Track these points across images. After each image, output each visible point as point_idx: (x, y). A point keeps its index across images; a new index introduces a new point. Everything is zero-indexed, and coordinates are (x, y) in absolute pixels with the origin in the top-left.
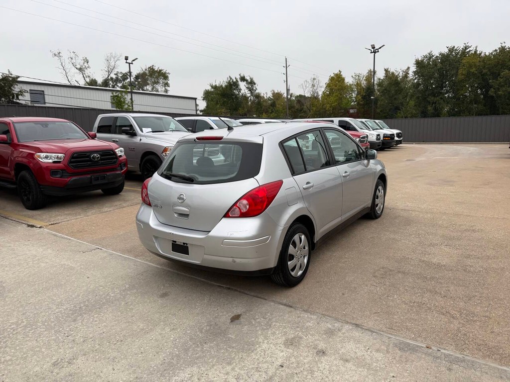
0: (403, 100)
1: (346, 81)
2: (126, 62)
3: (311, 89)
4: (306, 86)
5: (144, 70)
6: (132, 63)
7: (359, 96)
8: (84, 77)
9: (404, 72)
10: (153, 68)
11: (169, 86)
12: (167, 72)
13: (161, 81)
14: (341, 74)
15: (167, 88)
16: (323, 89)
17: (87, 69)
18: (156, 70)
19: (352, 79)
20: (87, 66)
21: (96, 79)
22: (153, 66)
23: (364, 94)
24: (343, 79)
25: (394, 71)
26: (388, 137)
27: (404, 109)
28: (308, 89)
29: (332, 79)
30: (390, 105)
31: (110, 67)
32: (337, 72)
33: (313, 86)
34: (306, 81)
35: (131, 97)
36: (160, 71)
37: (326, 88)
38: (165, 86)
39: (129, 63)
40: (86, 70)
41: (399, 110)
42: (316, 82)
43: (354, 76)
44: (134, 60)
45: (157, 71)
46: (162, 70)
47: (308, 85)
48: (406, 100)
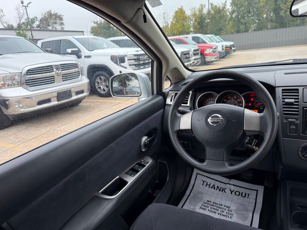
0: (224, 24)
1: (186, 13)
2: (23, 6)
3: (163, 20)
4: (159, 18)
5: (44, 14)
6: (28, 6)
7: (196, 22)
8: (2, 23)
9: (223, 4)
10: (50, 13)
11: (64, 25)
12: (61, 15)
13: (58, 21)
14: (183, 8)
15: (63, 26)
16: (171, 20)
17: (3, 16)
18: (53, 13)
19: (190, 11)
20: (3, 15)
21: (13, 25)
22: (50, 11)
23: (199, 21)
24: (184, 12)
25: (217, 4)
26: (228, 47)
27: (225, 29)
28: (161, 20)
29: (176, 12)
30: (216, 27)
31: (20, 14)
32: (180, 7)
33: (164, 18)
34: (160, 15)
35: (31, 33)
36: (56, 14)
37: (173, 19)
38: (61, 25)
39: (26, 7)
40: (2, 18)
41: (222, 30)
42: (166, 15)
43: (191, 9)
44: (29, 4)
45: (53, 15)
46: (57, 14)
47: (161, 18)
48: (226, 23)
